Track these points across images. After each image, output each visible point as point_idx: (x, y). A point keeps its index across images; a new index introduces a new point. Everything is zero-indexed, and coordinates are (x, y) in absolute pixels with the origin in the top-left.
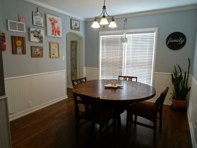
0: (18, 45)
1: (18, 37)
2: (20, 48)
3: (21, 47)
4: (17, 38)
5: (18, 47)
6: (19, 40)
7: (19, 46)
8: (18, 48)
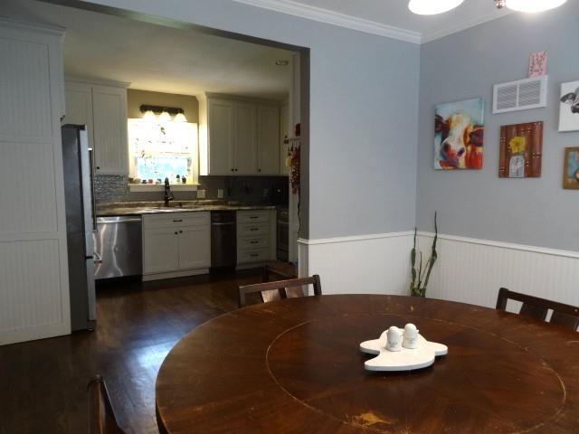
0: (515, 150)
1: (518, 126)
2: (521, 157)
3: (524, 155)
4: (514, 130)
5: (515, 155)
6: (518, 136)
7: (518, 154)
8: (514, 159)
